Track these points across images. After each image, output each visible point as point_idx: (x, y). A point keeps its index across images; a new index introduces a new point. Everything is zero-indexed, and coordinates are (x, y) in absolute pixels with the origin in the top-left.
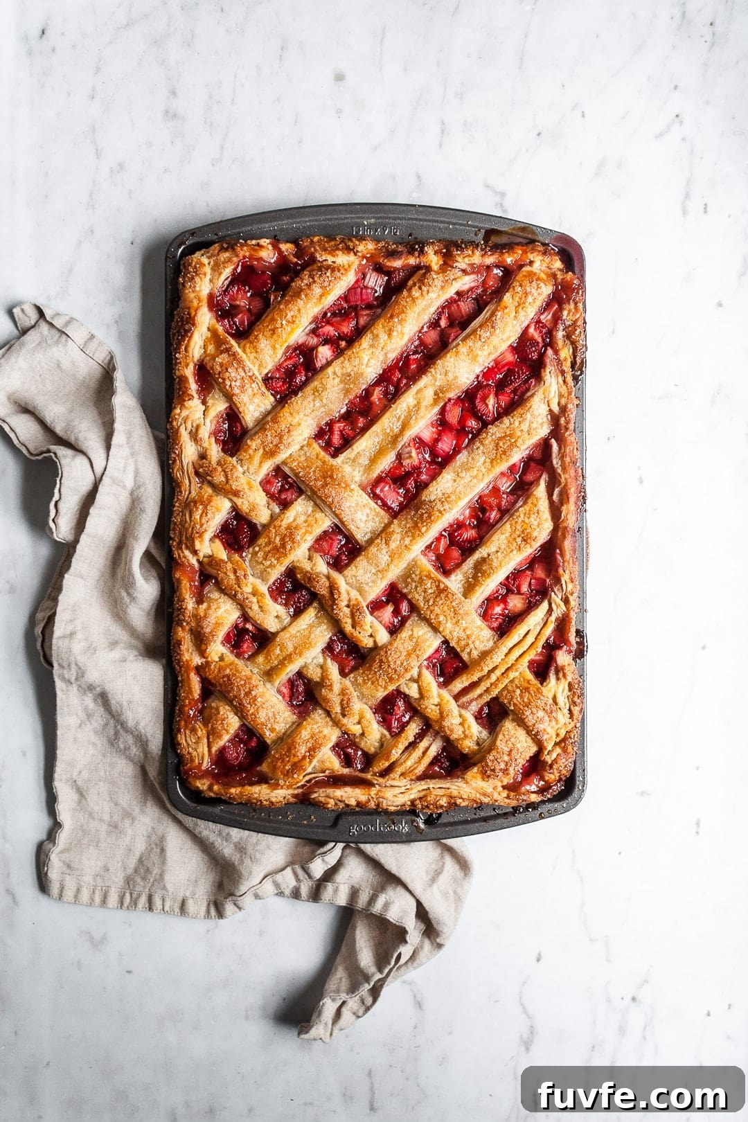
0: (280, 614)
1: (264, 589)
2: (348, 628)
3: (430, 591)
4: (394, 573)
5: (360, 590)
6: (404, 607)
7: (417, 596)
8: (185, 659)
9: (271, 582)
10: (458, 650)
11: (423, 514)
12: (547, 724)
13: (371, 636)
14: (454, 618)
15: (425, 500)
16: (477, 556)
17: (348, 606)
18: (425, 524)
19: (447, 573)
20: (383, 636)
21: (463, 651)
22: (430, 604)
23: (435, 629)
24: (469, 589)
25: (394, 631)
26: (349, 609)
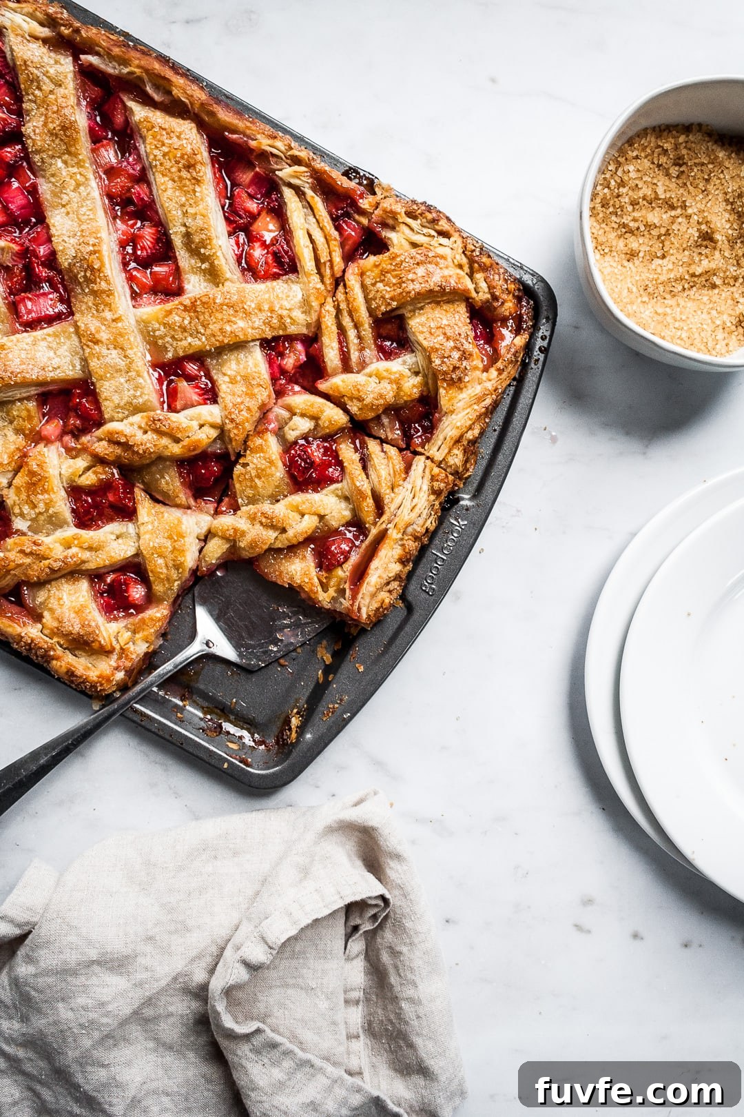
0: (118, 533)
1: (71, 531)
2: (176, 449)
3: (186, 322)
4: (141, 356)
5: (137, 410)
6: (192, 368)
7: (184, 343)
8: (95, 679)
9: (68, 516)
10: (281, 333)
11: (85, 276)
12: (438, 271)
13: (201, 426)
14: (236, 311)
15: (69, 264)
16: (178, 241)
17: (145, 432)
18: (98, 280)
19: (179, 292)
20: (211, 413)
21: (285, 329)
22: (202, 331)
23: (239, 346)
24: (213, 275)
25: (211, 395)
26: (149, 433)
